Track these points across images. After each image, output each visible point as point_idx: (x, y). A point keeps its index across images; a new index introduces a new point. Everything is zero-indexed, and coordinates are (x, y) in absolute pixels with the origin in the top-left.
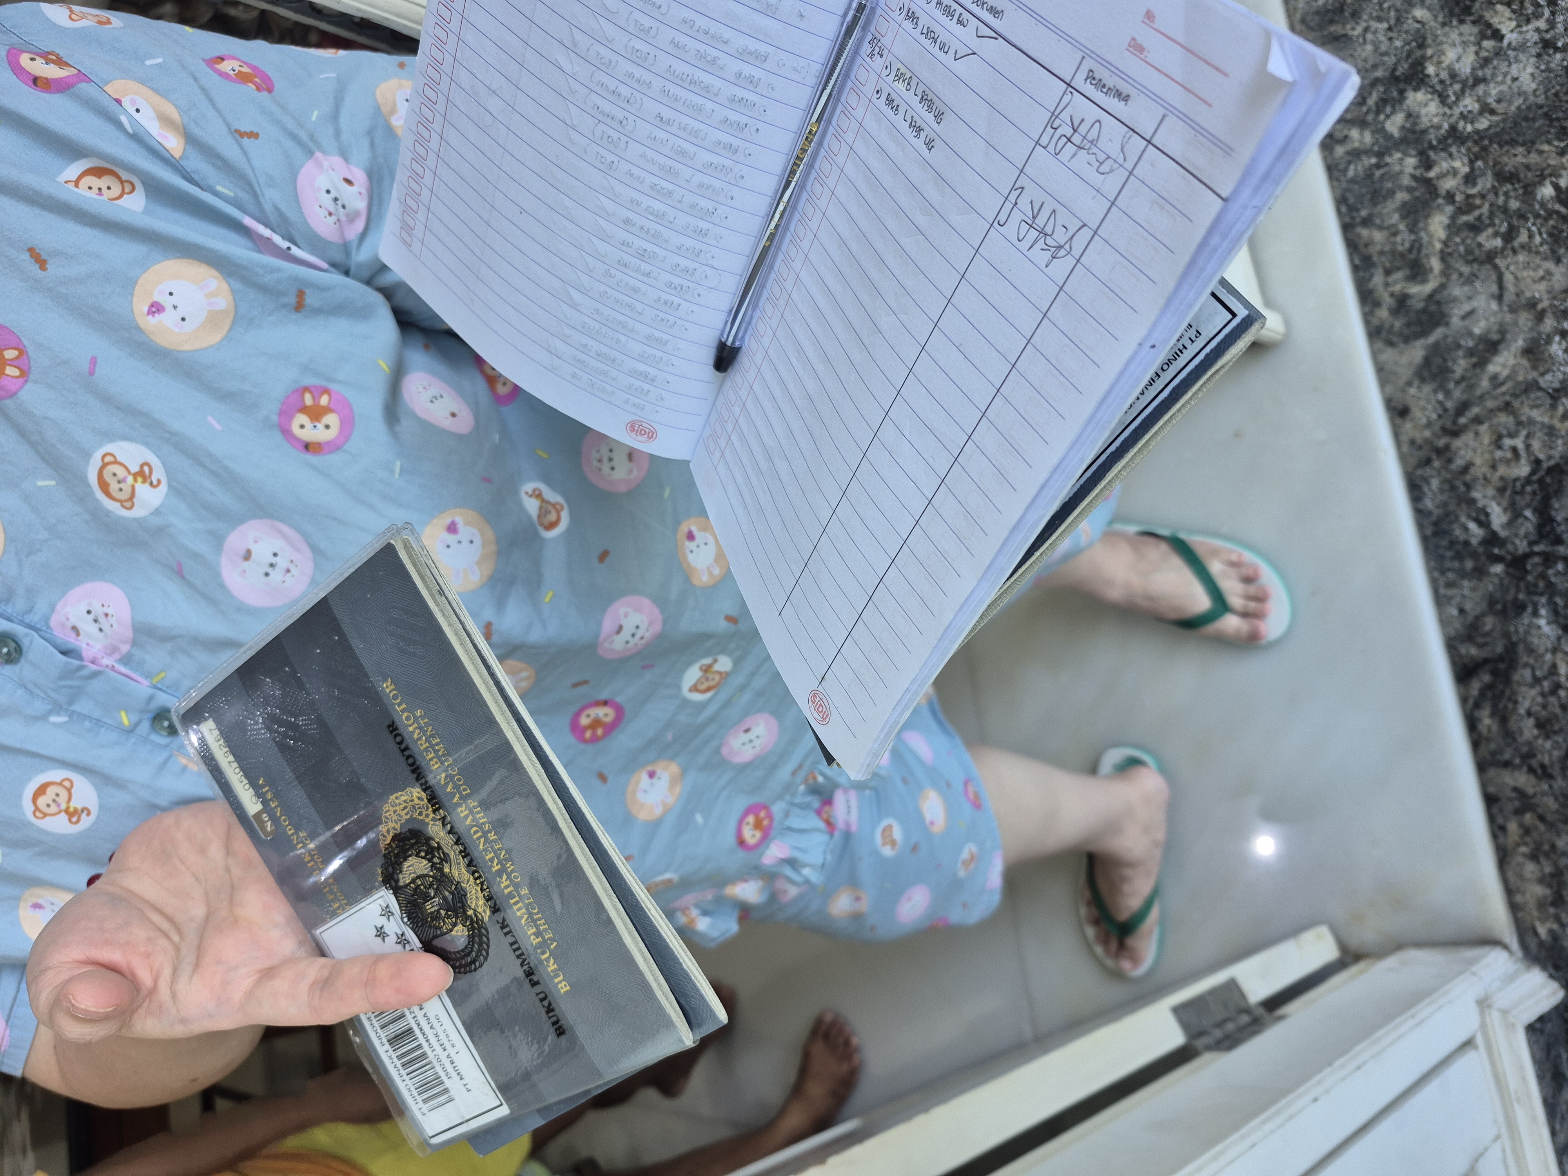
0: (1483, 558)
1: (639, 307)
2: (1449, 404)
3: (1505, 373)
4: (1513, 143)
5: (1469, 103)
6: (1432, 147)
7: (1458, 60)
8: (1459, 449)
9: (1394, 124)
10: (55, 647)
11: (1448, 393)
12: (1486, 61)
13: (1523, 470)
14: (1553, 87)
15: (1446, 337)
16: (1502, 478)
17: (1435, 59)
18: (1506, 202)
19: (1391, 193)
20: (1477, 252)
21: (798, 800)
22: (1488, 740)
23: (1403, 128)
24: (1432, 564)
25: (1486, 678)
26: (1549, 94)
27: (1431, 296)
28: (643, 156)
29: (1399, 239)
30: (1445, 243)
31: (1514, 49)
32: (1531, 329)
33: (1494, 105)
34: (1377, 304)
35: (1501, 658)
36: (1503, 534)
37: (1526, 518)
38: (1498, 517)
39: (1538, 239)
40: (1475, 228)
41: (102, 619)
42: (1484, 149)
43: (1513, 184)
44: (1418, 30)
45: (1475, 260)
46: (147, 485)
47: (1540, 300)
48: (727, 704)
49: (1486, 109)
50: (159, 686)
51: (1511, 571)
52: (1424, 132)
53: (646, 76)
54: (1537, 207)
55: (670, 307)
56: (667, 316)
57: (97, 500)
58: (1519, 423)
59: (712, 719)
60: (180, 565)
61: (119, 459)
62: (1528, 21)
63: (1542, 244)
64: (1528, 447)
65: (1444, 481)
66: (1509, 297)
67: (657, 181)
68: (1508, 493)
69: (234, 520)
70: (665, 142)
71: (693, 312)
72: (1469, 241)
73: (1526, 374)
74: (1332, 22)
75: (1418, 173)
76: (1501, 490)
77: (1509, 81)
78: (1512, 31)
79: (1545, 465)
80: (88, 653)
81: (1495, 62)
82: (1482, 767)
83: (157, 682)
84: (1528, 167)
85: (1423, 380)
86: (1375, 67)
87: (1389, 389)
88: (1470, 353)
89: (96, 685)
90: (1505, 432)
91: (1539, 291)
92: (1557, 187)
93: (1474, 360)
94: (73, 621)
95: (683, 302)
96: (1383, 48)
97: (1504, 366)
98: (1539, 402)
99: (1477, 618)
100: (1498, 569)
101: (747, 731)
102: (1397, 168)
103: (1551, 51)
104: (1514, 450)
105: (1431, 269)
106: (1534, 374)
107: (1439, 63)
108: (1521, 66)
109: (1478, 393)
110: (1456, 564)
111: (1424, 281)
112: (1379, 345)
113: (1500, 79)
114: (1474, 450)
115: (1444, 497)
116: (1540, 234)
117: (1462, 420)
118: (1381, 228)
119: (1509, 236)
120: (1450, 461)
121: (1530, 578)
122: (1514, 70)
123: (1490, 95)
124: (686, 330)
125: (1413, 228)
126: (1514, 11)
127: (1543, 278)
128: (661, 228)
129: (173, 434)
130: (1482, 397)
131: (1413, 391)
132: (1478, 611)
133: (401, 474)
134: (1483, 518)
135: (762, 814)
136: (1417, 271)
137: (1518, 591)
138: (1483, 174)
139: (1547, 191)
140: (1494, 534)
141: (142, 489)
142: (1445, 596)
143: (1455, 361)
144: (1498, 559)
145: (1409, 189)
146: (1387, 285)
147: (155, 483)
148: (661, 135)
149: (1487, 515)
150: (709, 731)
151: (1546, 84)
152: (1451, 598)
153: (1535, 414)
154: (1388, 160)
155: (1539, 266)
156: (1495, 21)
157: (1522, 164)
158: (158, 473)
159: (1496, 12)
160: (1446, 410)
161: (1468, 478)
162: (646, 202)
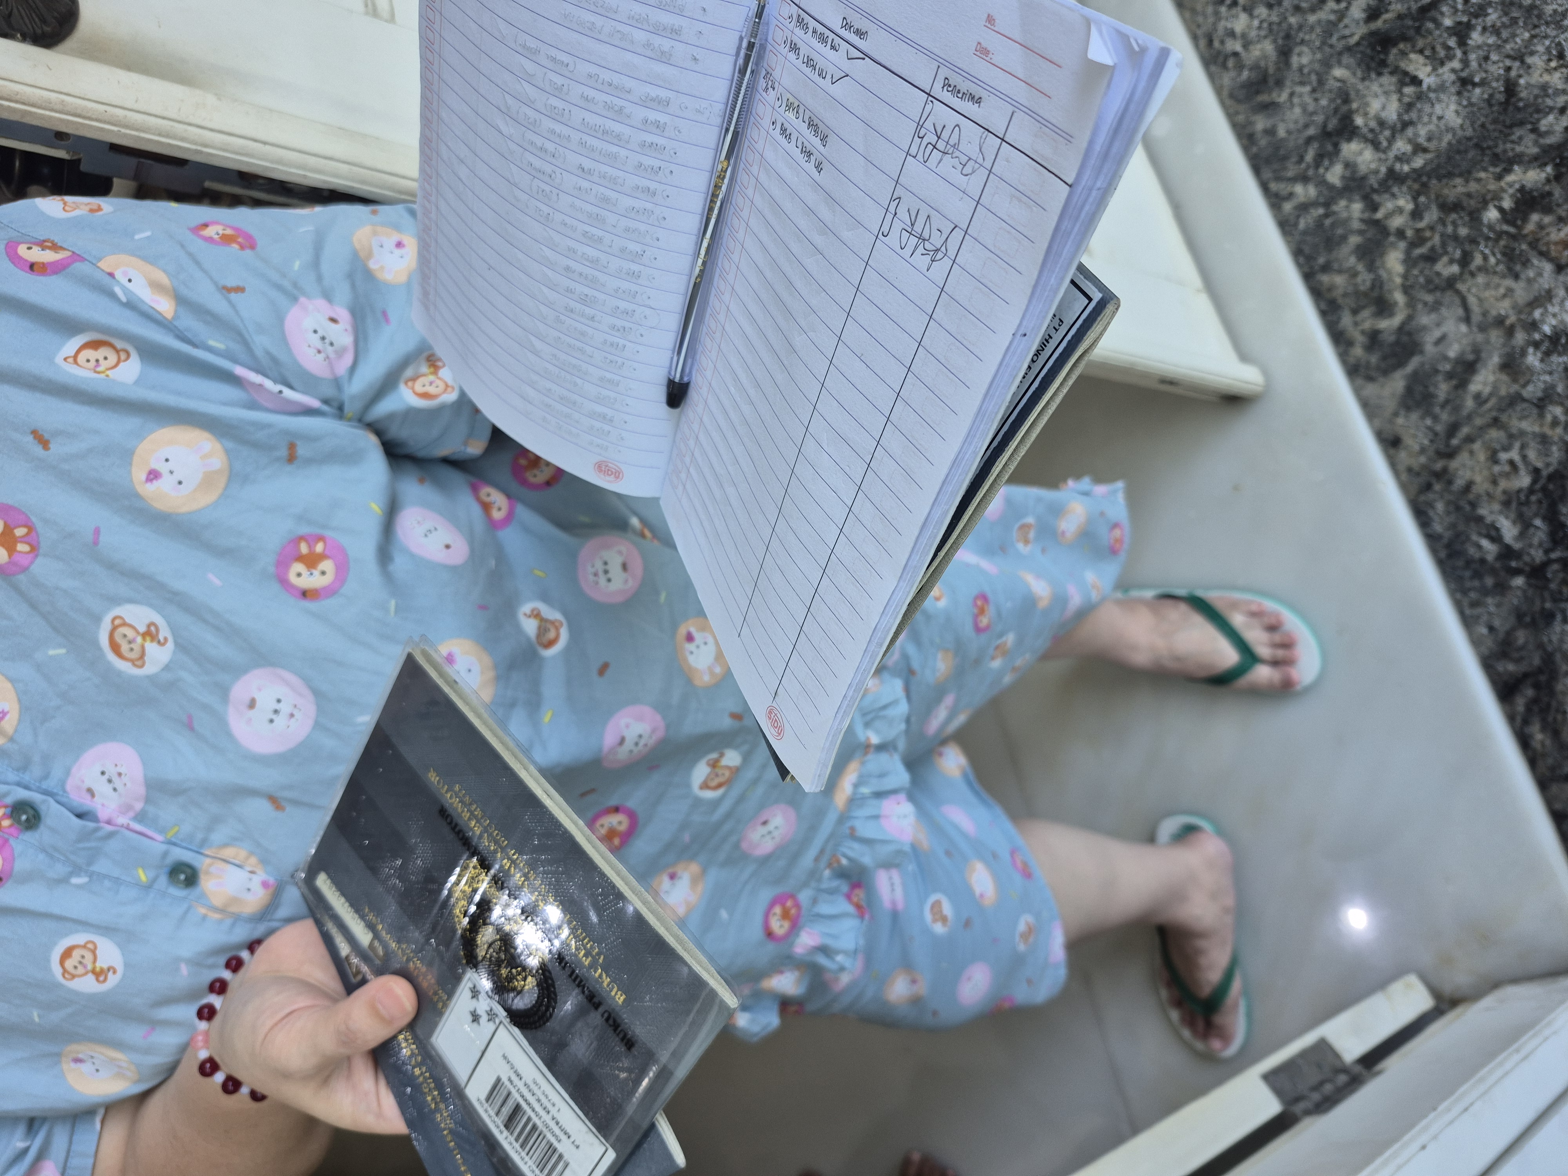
0: (1503, 574)
1: (589, 350)
2: (1439, 428)
3: (1487, 390)
4: (1450, 175)
5: (1401, 146)
6: (1374, 191)
7: (1384, 108)
8: (1457, 469)
9: (1335, 175)
10: (71, 810)
11: (1435, 418)
12: (1409, 107)
13: (1524, 480)
14: (1479, 119)
15: (1422, 364)
16: (1505, 492)
17: (1361, 111)
18: (1455, 230)
19: (1344, 238)
20: (1437, 281)
21: (825, 885)
22: (1544, 755)
23: (1343, 178)
24: (1453, 586)
25: (1530, 692)
26: (1476, 126)
27: (1401, 329)
28: (572, 206)
29: (1359, 279)
30: (1405, 277)
31: (1435, 91)
32: (1504, 345)
33: (1425, 144)
34: (1350, 343)
35: (1540, 671)
36: (1517, 546)
37: (1537, 528)
38: (1509, 530)
39: (1492, 260)
40: (1431, 258)
41: (115, 779)
42: (1425, 185)
43: (1457, 213)
44: (1340, 88)
45: (1437, 288)
46: (155, 644)
47: (1507, 317)
48: (741, 799)
49: (1418, 149)
50: (174, 840)
51: (1533, 581)
52: (1364, 178)
53: (566, 131)
54: (1485, 230)
55: (616, 349)
56: (616, 358)
57: (109, 663)
58: (1511, 437)
59: (728, 815)
60: (190, 718)
61: (128, 621)
62: (1442, 64)
63: (1497, 264)
64: (1524, 457)
65: (1448, 503)
66: (1476, 318)
67: (587, 228)
68: (1514, 505)
69: (239, 671)
70: (589, 190)
71: (638, 352)
72: (1427, 272)
73: (1506, 388)
74: (1258, 92)
75: (1366, 215)
76: (1507, 504)
77: (1434, 119)
78: (1429, 75)
79: (1545, 473)
80: (103, 814)
81: (1419, 106)
82: (1543, 784)
83: (172, 837)
84: (1469, 195)
85: (1408, 409)
86: (1306, 126)
87: (1377, 422)
88: (1450, 376)
89: (113, 845)
90: (1498, 447)
91: (1504, 307)
92: (1501, 210)
93: (1454, 382)
94: (88, 783)
95: (628, 344)
96: (1311, 108)
97: (1485, 384)
98: (1526, 413)
99: (1509, 633)
100: (1519, 581)
101: (765, 823)
102: (1344, 215)
103: (1470, 87)
104: (1511, 463)
105: (1396, 303)
106: (1515, 388)
107: (1366, 114)
108: (1444, 105)
109: (1465, 412)
110: (1476, 583)
111: (1391, 315)
112: (1360, 381)
113: (1426, 119)
114: (1472, 469)
115: (1452, 518)
116: (1494, 254)
117: (1455, 442)
118: (1340, 272)
119: (1465, 261)
120: (1450, 482)
121: (1553, 586)
122: (1438, 109)
123: (1419, 136)
124: (635, 370)
125: (1371, 267)
126: (1427, 57)
127: (1504, 296)
128: (596, 273)
129: (176, 594)
130: (1469, 417)
131: (1400, 421)
132: (1507, 627)
133: (396, 612)
134: (1493, 533)
135: (789, 903)
136: (1383, 307)
137: (1543, 601)
138: (1427, 207)
139: (1492, 214)
140: (1508, 547)
141: (151, 647)
142: (1472, 617)
143: (1436, 386)
144: (1517, 572)
145: (1361, 232)
146: (1356, 324)
147: (162, 640)
148: (585, 184)
149: (1497, 530)
150: (726, 827)
151: (1471, 117)
152: (1478, 617)
153: (1525, 425)
154: (1335, 208)
155: (1498, 286)
156: (1411, 69)
157: (1464, 194)
158: (164, 632)
159: (1410, 61)
160: (1436, 434)
161: (1471, 496)
162: (582, 249)
